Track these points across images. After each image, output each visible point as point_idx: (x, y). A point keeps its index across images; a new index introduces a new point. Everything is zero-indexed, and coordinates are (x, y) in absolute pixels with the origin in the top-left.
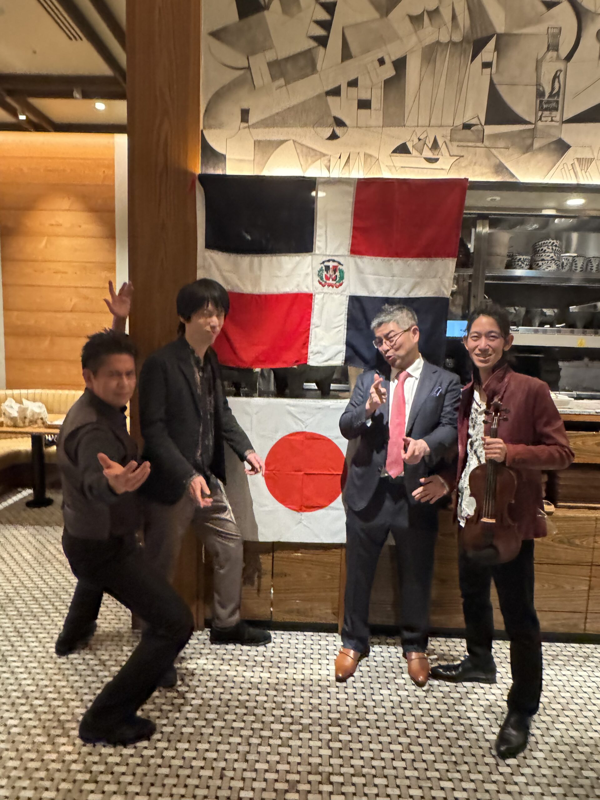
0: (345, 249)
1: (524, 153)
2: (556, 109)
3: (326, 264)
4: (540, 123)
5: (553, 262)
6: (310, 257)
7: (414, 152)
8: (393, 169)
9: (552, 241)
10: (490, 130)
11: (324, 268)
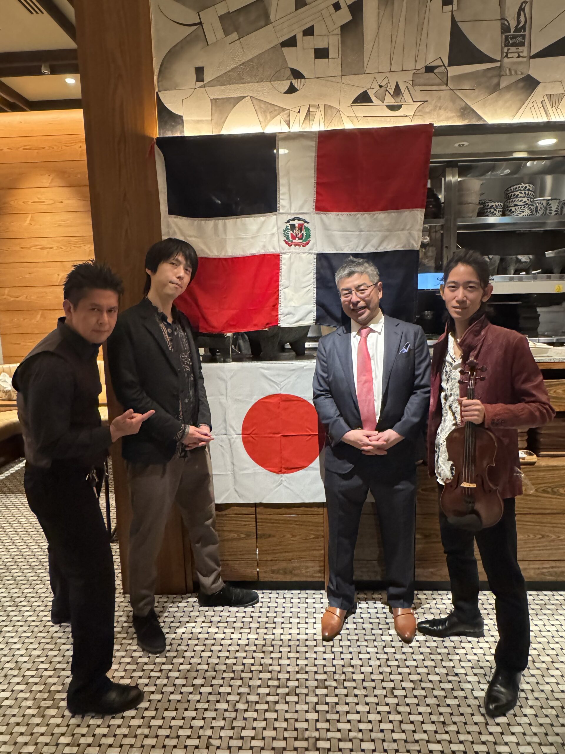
0: (310, 206)
1: (491, 94)
2: (523, 44)
3: (291, 222)
4: (506, 60)
5: (527, 206)
6: (275, 216)
7: (376, 101)
8: (355, 120)
9: (525, 186)
10: (454, 71)
11: (289, 227)
